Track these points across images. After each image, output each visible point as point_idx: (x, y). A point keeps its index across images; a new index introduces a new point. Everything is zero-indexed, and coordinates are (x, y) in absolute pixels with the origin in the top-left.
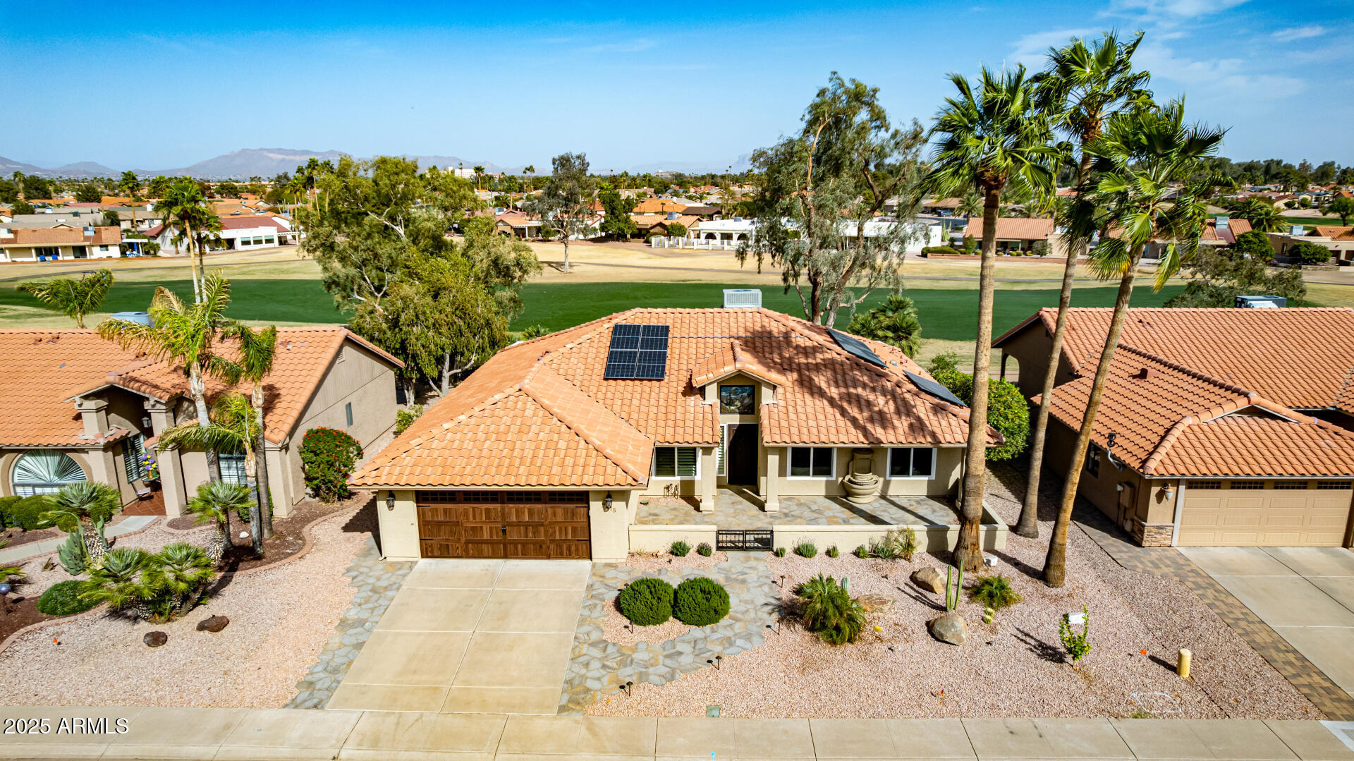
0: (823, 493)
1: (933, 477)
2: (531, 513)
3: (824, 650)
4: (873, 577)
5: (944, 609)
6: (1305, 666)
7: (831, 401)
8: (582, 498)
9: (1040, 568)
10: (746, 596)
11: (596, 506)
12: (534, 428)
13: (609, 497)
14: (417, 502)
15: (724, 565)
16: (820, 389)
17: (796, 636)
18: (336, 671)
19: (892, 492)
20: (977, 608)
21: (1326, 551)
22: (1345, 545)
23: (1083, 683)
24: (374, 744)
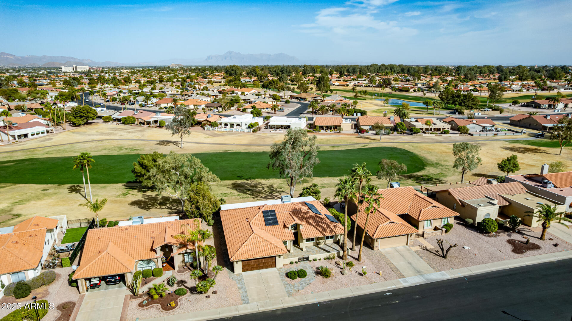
0: (312, 244)
1: (334, 238)
2: (264, 261)
3: (325, 279)
4: (329, 263)
5: (343, 269)
6: (398, 271)
7: (314, 226)
8: (275, 257)
9: (357, 258)
10: (309, 271)
11: (277, 258)
12: (262, 243)
13: (279, 256)
14: (242, 262)
15: (301, 265)
16: (311, 223)
17: (320, 277)
18: (246, 297)
19: (326, 243)
20: (348, 268)
21: (403, 246)
22: (407, 245)
23: (366, 279)
24: (263, 307)
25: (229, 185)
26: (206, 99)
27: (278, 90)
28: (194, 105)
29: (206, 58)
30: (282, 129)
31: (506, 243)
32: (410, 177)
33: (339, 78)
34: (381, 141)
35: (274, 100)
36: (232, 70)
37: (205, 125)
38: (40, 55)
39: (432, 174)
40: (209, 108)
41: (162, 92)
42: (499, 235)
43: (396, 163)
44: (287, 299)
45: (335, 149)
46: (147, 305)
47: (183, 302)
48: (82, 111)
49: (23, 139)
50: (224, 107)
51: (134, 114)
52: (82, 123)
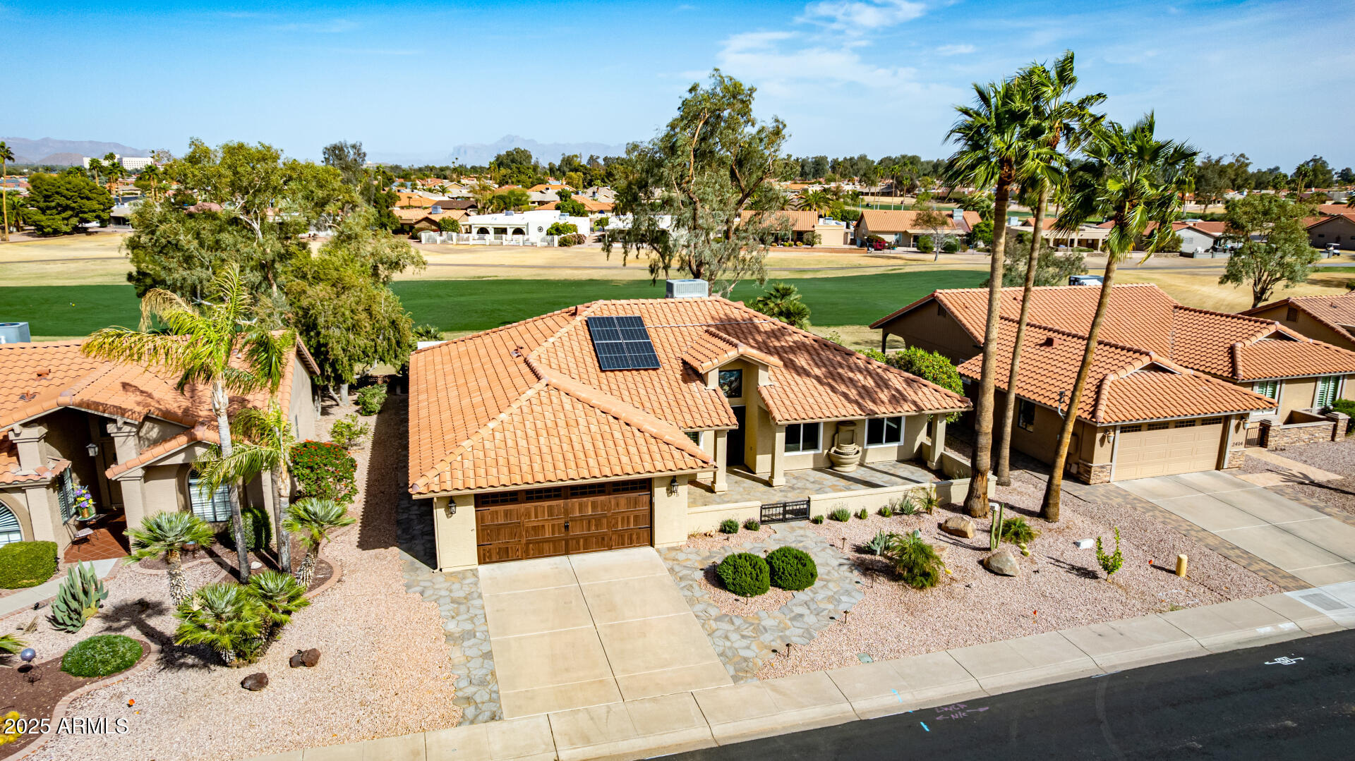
0: (811, 466)
1: (902, 442)
2: (594, 506)
3: (913, 595)
5: (987, 551)
6: (1252, 559)
7: (818, 378)
13: (672, 482)
14: (476, 507)
15: (777, 536)
16: (804, 370)
17: (884, 587)
18: (483, 683)
19: (868, 460)
20: (1013, 546)
21: (1205, 472)
22: (1221, 467)
23: (1121, 591)
26: (438, 199)
28: (402, 208)
29: (453, 150)
34: (939, 262)
37: (422, 229)
44: (730, 693)
47: (86, 715)
50: (483, 207)
52: (65, 229)
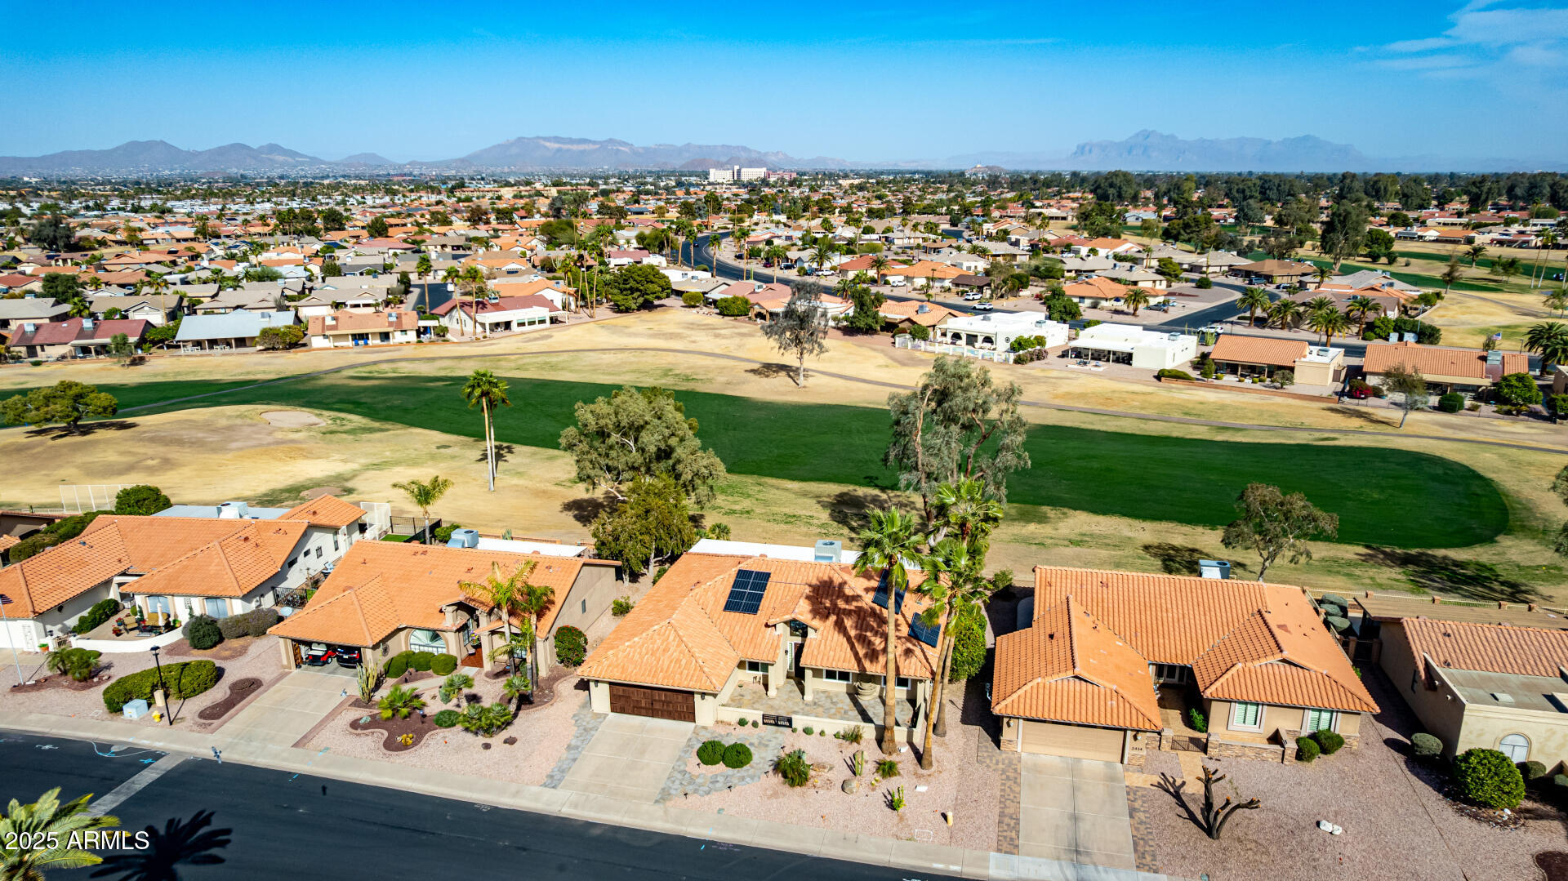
0: (845, 690)
1: (909, 688)
2: (666, 697)
3: (786, 789)
4: (833, 751)
5: (858, 775)
6: (1015, 826)
7: (849, 639)
8: (692, 693)
10: (764, 755)
11: (697, 698)
12: (672, 649)
13: (703, 695)
14: (610, 687)
15: (763, 734)
16: (846, 629)
17: (776, 780)
18: (563, 771)
20: (874, 776)
21: (1108, 764)
22: (1122, 762)
23: (896, 820)
24: (576, 806)
25: (829, 496)
26: (973, 265)
27: (1203, 248)
28: (928, 278)
29: (1074, 149)
30: (1108, 360)
31: (1528, 860)
32: (1404, 561)
33: (1460, 214)
34: (1402, 430)
35: (1161, 277)
36: (1111, 185)
37: (904, 331)
38: (679, 143)
39: (1509, 561)
40: (961, 289)
41: (887, 238)
42: (1531, 823)
43: (1299, 504)
44: (647, 806)
45: (1220, 437)
46: (366, 727)
47: (432, 742)
48: (635, 276)
49: (500, 332)
50: (997, 288)
51: (754, 292)
52: (634, 306)
